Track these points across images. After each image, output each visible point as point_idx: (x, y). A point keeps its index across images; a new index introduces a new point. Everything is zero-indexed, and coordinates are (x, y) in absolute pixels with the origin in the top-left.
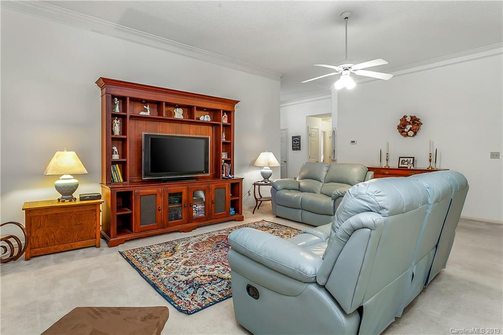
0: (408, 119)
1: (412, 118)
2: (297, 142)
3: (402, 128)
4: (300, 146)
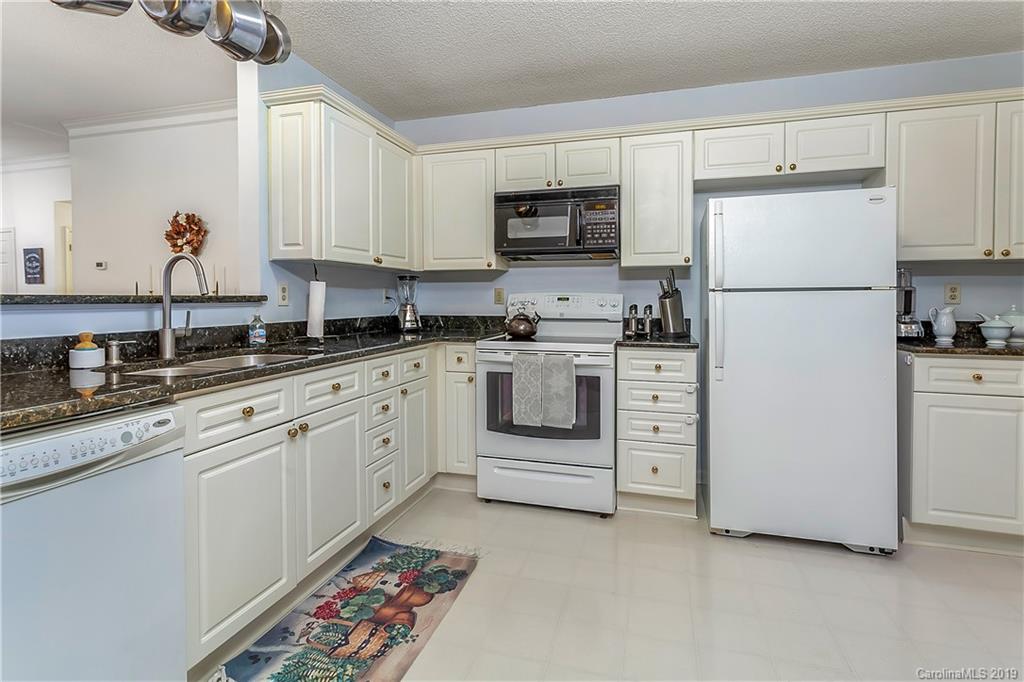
0: (182, 220)
1: (188, 217)
2: (35, 264)
3: (173, 238)
4: (42, 272)
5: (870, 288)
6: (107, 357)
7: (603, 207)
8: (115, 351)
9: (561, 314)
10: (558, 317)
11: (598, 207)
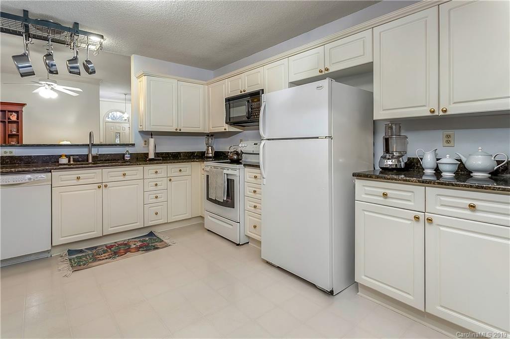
5: (318, 138)
6: (69, 161)
7: (256, 100)
8: (72, 159)
9: (253, 151)
10: (252, 152)
11: (255, 100)
